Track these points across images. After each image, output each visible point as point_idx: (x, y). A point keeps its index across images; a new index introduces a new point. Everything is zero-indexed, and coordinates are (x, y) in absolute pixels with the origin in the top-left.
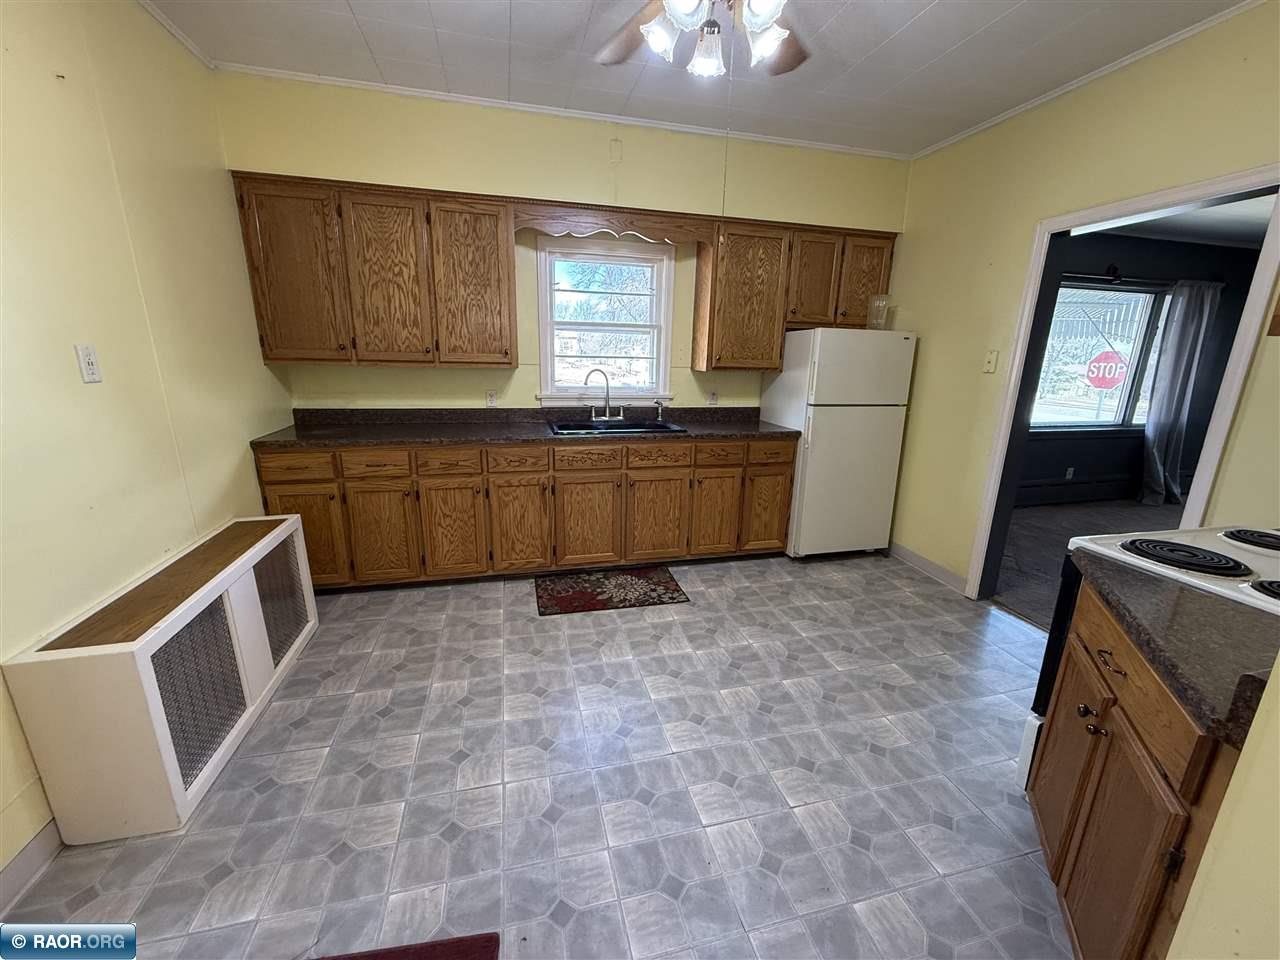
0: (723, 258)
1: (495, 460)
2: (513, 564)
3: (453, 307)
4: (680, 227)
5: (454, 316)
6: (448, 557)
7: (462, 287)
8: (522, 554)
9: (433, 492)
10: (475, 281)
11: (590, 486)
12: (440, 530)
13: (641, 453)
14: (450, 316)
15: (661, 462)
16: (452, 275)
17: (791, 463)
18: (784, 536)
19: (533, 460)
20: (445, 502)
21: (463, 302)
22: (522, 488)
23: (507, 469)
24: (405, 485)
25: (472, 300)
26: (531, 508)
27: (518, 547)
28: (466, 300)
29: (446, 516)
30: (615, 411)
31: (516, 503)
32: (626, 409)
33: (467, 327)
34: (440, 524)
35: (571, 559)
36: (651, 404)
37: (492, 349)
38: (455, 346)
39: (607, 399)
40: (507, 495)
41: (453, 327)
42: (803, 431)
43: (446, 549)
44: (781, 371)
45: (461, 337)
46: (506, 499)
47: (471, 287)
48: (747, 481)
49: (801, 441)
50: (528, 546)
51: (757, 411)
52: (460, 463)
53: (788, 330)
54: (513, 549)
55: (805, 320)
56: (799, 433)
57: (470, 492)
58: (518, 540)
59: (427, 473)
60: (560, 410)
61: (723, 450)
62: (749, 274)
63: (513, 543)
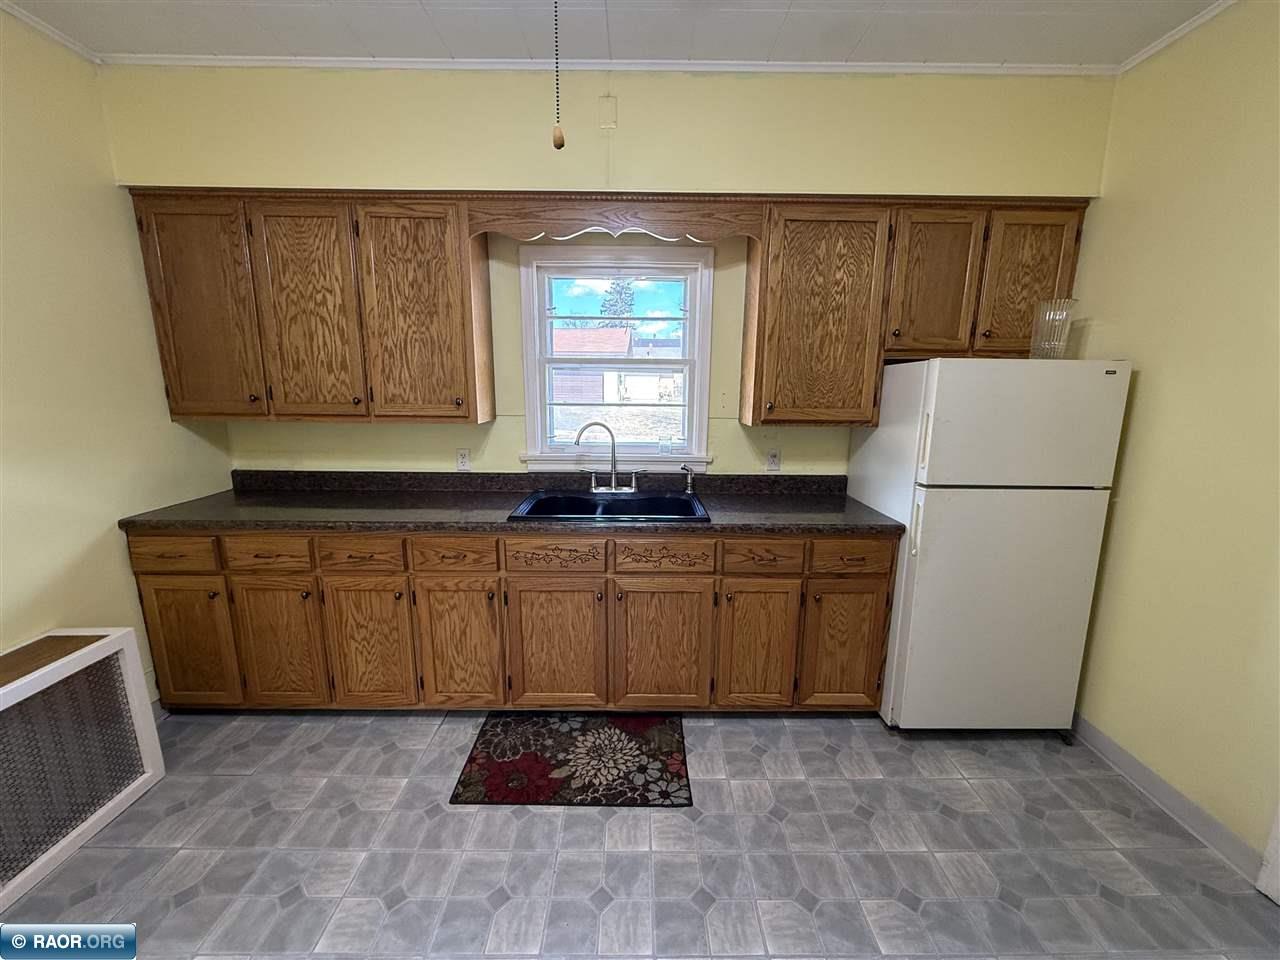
0: (776, 257)
1: (422, 553)
2: (450, 698)
3: (390, 344)
4: (710, 215)
5: (391, 355)
6: (364, 681)
7: (401, 316)
8: (464, 685)
9: (342, 594)
10: (417, 308)
11: (559, 595)
12: (353, 645)
13: (636, 550)
14: (387, 356)
15: (666, 565)
16: (388, 303)
17: (888, 575)
18: (877, 688)
19: (477, 556)
20: (358, 607)
21: (403, 336)
22: (461, 593)
23: (439, 567)
24: (306, 582)
25: (414, 332)
26: (475, 622)
27: (459, 674)
28: (407, 334)
29: (359, 626)
30: (624, 480)
31: (455, 615)
32: (642, 477)
33: (409, 369)
34: (353, 637)
35: (531, 699)
36: (677, 469)
37: (442, 399)
38: (394, 395)
39: (614, 462)
40: (441, 602)
41: (391, 370)
42: (908, 526)
43: (362, 669)
44: (877, 425)
45: (401, 383)
46: (441, 608)
47: (413, 317)
48: (810, 601)
49: (905, 541)
50: (472, 675)
51: (842, 481)
52: (376, 556)
53: (888, 362)
54: (451, 677)
55: (918, 345)
56: (899, 530)
57: (391, 597)
58: (458, 665)
59: (334, 568)
60: (552, 476)
61: (768, 551)
62: (820, 280)
63: (451, 667)
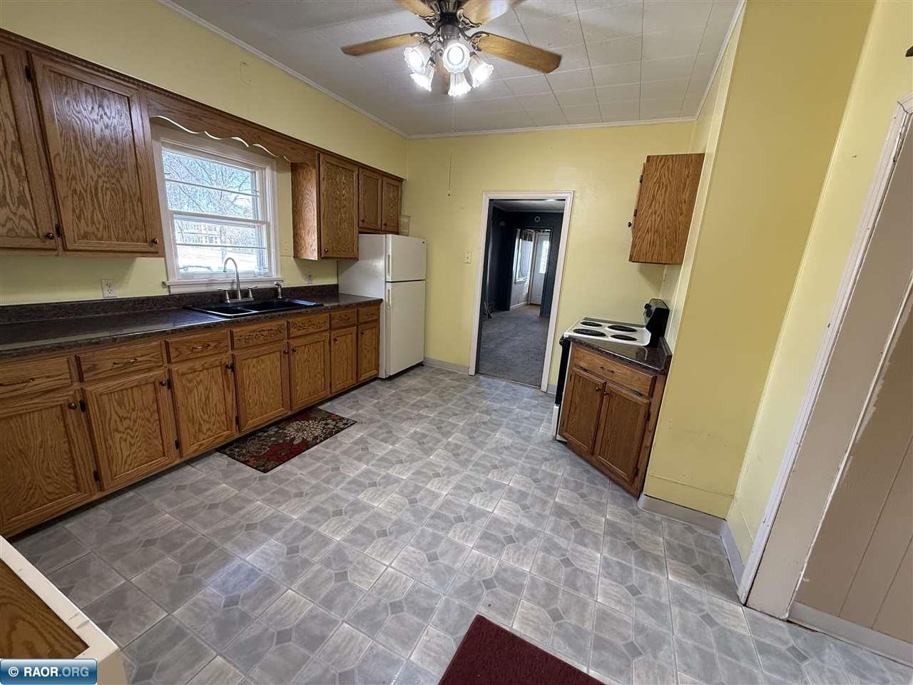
0: (324, 178)
1: (177, 349)
3: (79, 188)
4: (293, 149)
5: (81, 198)
6: (129, 462)
7: (90, 166)
8: (209, 433)
9: (105, 397)
10: (106, 162)
11: (263, 357)
12: (118, 436)
13: (298, 325)
15: (311, 330)
17: (377, 320)
18: (377, 367)
19: (215, 344)
20: (121, 404)
21: (93, 184)
23: (191, 357)
24: (65, 397)
25: (104, 182)
26: (215, 388)
27: (204, 428)
28: (97, 181)
29: (122, 419)
30: (245, 293)
31: (201, 387)
32: (255, 291)
33: (101, 211)
34: (117, 430)
35: (251, 424)
36: (273, 285)
37: (135, 238)
38: (86, 233)
39: (239, 282)
43: (126, 453)
44: (358, 260)
47: (103, 169)
48: (359, 335)
49: (383, 306)
50: (214, 424)
51: (336, 287)
52: (139, 359)
53: (360, 233)
54: (200, 430)
55: (368, 227)
56: (382, 300)
58: (204, 421)
59: (97, 377)
61: (346, 316)
62: (338, 193)
63: (200, 424)
